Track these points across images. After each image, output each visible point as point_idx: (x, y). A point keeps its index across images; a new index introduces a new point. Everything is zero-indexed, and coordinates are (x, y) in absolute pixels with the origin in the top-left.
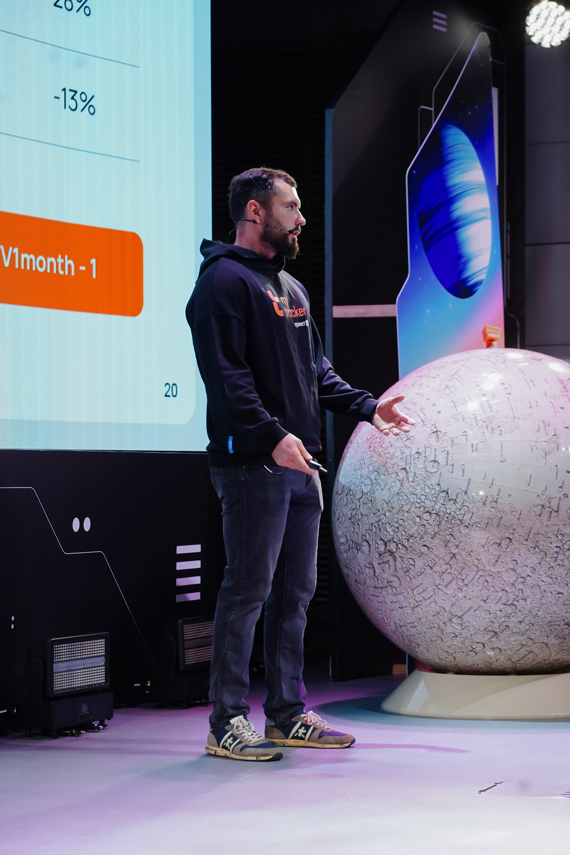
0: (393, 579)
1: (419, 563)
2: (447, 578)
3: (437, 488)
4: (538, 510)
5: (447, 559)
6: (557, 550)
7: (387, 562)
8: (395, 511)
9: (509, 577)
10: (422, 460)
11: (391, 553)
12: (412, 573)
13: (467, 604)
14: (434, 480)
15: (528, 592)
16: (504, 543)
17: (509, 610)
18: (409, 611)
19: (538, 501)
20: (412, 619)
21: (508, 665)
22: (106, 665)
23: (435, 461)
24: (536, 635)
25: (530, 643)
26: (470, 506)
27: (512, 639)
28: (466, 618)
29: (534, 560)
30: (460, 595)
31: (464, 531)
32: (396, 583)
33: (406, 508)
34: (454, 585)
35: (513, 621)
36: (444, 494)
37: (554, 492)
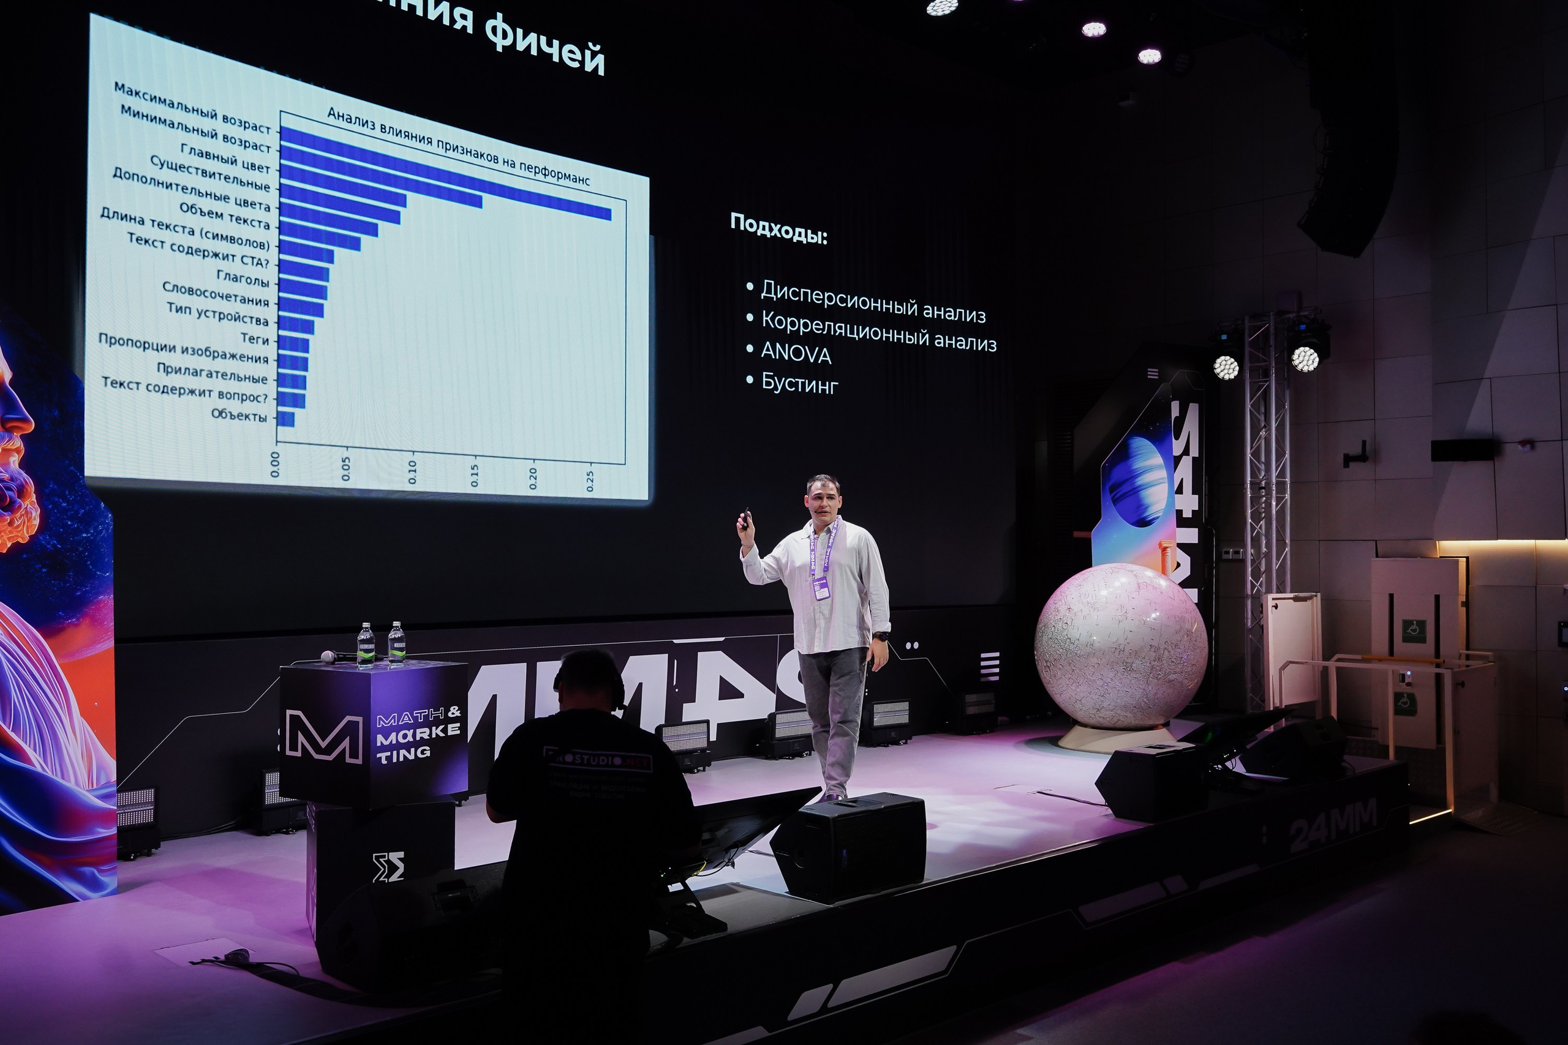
0: (1050, 680)
1: (1059, 673)
2: (1072, 681)
3: (1066, 636)
4: (1113, 650)
5: (1071, 672)
6: (1124, 670)
7: (1047, 671)
8: (1049, 647)
9: (1100, 683)
10: (1061, 622)
11: (1049, 667)
12: (1057, 678)
13: (1082, 695)
14: (1065, 633)
15: (1110, 690)
16: (1096, 666)
17: (1102, 699)
18: (1059, 695)
19: (1113, 646)
20: (1061, 700)
21: (1110, 725)
22: (909, 714)
23: (1066, 623)
24: (1119, 712)
25: (1117, 715)
26: (1080, 646)
27: (1107, 713)
28: (1083, 701)
29: (1112, 675)
30: (1078, 690)
31: (1078, 659)
32: (1052, 682)
33: (1053, 646)
34: (1074, 685)
35: (1105, 704)
36: (1069, 640)
37: (1122, 641)
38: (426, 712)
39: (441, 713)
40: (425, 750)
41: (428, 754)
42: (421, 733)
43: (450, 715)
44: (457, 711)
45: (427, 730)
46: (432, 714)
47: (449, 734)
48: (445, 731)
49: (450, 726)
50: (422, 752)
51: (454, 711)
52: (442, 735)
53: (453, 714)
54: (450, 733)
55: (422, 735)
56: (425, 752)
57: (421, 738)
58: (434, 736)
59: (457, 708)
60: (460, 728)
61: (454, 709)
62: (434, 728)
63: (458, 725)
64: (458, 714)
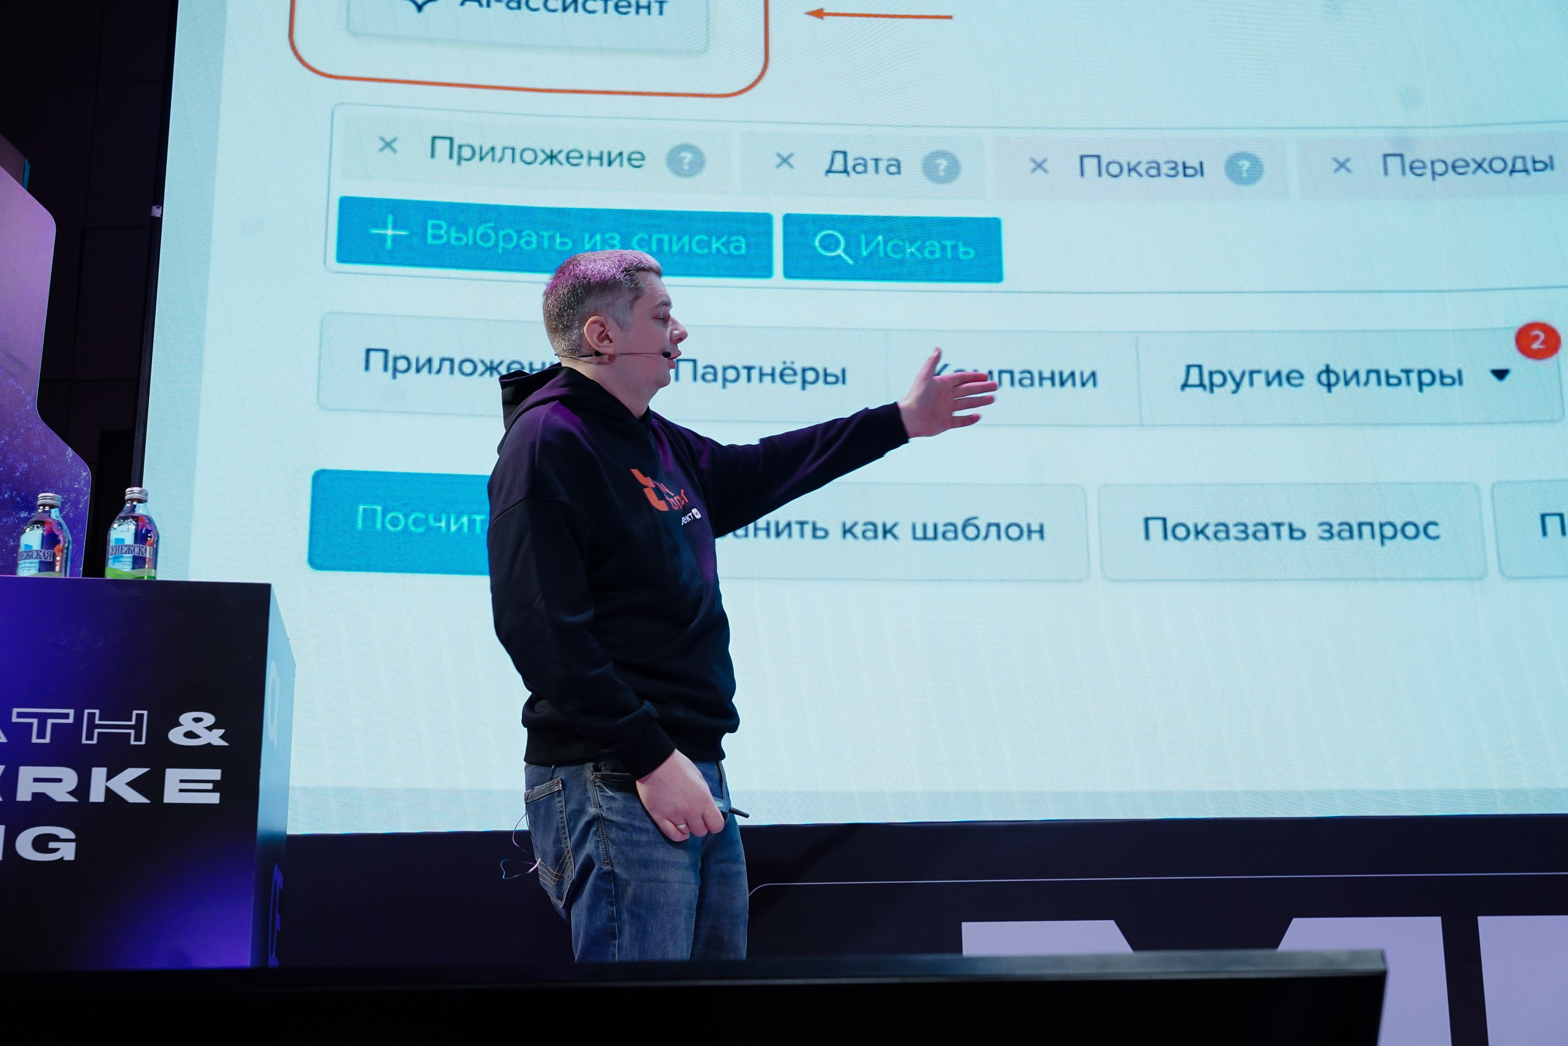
38: (66, 716)
39: (138, 727)
40: (56, 838)
41: (67, 852)
42: (36, 780)
43: (176, 736)
44: (210, 728)
45: (69, 777)
46: (92, 726)
47: (167, 799)
48: (151, 785)
49: (173, 776)
50: (40, 844)
51: (198, 728)
52: (134, 797)
53: (190, 735)
54: (172, 794)
55: (41, 788)
56: (52, 845)
57: (34, 795)
58: (97, 795)
59: (209, 719)
60: (217, 786)
61: (197, 720)
62: (99, 774)
63: (216, 774)
64: (215, 738)
